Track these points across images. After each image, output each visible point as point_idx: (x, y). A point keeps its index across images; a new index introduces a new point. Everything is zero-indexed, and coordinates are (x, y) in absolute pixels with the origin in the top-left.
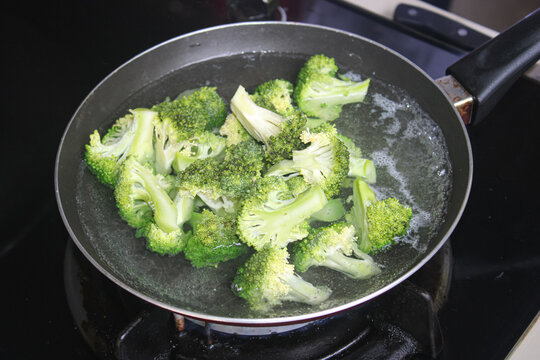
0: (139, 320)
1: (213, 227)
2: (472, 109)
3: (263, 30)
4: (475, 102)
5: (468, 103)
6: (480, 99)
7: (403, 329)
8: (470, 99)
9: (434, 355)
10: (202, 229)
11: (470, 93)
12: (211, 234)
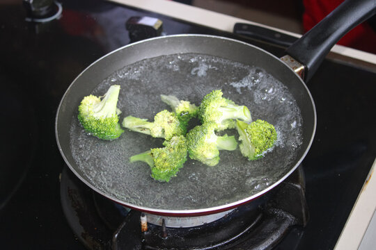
0: (125, 224)
1: (164, 156)
2: (304, 73)
3: (167, 41)
4: (306, 68)
5: (302, 70)
6: (309, 67)
7: (284, 211)
8: (303, 67)
9: (305, 224)
10: (159, 160)
11: (302, 64)
12: (165, 160)
